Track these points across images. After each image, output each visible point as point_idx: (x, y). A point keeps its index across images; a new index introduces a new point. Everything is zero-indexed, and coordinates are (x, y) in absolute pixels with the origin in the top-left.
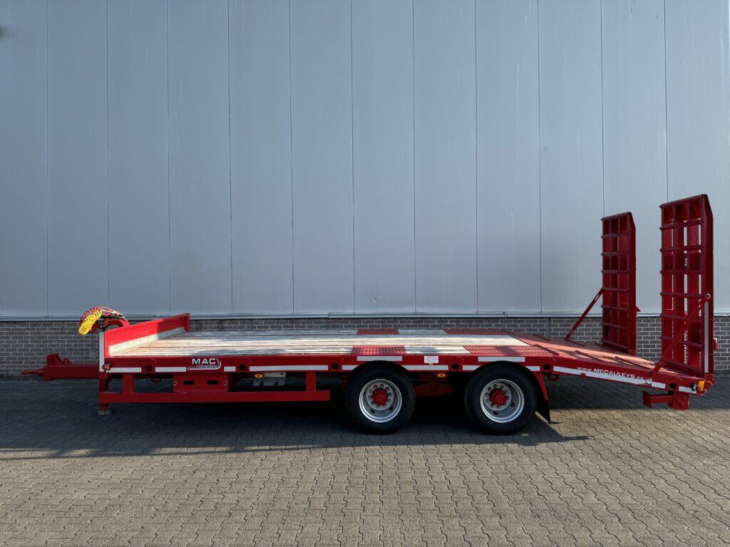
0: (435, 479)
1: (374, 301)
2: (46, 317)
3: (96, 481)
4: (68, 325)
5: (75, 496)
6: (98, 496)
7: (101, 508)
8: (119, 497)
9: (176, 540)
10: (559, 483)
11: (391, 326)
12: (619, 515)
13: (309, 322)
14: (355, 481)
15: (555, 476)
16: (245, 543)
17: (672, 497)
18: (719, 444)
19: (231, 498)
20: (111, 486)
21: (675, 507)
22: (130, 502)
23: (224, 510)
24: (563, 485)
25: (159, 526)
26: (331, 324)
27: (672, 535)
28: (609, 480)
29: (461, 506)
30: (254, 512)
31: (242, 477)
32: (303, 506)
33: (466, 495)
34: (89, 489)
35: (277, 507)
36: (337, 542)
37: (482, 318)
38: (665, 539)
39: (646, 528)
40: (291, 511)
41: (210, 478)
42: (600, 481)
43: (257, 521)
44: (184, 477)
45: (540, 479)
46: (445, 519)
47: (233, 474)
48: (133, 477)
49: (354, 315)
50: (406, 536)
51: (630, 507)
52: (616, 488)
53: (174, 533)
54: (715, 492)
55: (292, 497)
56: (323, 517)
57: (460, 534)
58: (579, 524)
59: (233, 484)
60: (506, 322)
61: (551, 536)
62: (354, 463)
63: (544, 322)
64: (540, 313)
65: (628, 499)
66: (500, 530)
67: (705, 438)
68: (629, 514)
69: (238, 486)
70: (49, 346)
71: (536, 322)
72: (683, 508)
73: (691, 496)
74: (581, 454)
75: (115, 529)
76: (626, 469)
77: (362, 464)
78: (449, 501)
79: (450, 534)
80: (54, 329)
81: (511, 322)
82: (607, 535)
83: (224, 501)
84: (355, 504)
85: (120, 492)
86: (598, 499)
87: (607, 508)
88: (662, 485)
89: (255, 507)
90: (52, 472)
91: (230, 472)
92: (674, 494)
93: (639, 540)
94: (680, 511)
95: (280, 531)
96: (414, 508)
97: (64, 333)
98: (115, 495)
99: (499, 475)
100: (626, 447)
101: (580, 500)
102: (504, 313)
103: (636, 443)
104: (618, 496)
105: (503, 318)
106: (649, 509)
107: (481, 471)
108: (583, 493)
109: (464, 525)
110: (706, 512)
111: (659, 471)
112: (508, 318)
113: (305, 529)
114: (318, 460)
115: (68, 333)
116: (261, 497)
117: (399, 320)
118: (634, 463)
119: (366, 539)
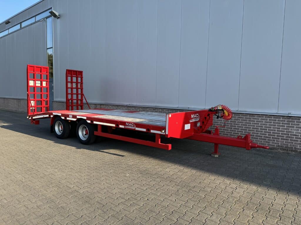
26: (128, 108)
49: (136, 105)
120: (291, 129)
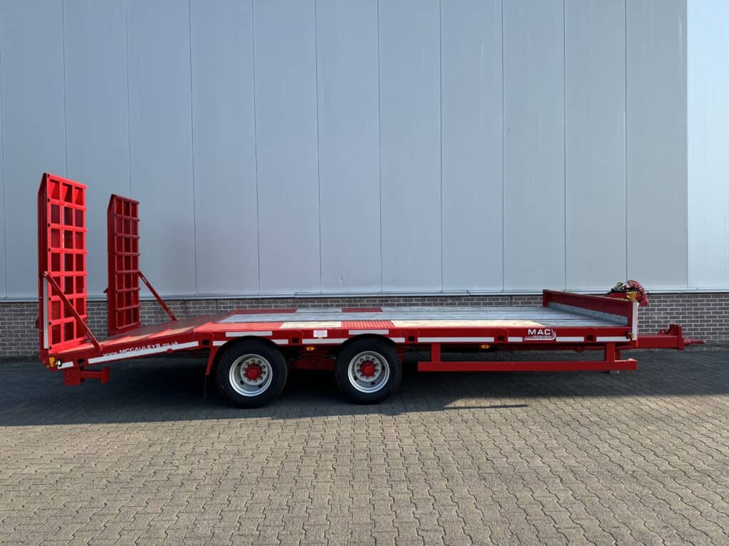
0: (388, 447)
1: (341, 281)
2: (5, 299)
3: (49, 456)
4: (29, 306)
5: (26, 471)
6: (50, 470)
7: (52, 482)
8: (71, 470)
9: (125, 509)
10: (508, 448)
11: (357, 306)
12: (561, 476)
13: (275, 302)
14: (310, 450)
15: (505, 442)
16: (194, 510)
17: (613, 459)
18: (664, 411)
19: (184, 469)
20: (63, 461)
21: (615, 468)
22: (82, 475)
23: (177, 480)
24: (512, 450)
25: (108, 497)
26: (298, 304)
27: (609, 493)
28: (557, 445)
29: (411, 471)
30: (207, 481)
31: (199, 450)
32: (255, 475)
33: (417, 461)
34: (42, 464)
35: (230, 476)
36: (285, 507)
37: (446, 296)
38: (602, 497)
39: (586, 488)
40: (243, 480)
41: (165, 451)
42: (547, 447)
43: (209, 489)
44: (140, 451)
45: (491, 445)
46: (393, 483)
47: (189, 447)
48: (87, 451)
49: (320, 294)
50: (355, 499)
51: (573, 469)
52: (563, 452)
53: (124, 502)
54: (655, 454)
55: (246, 467)
56: (275, 485)
57: (408, 497)
58: (522, 485)
59: (188, 456)
60: (469, 300)
61: (494, 496)
62: (312, 434)
63: (507, 300)
64: (503, 291)
65: (572, 462)
66: (447, 492)
67: (652, 406)
68: (571, 475)
69: (193, 458)
70: (9, 327)
71: (498, 300)
72: (623, 468)
73: (632, 458)
74: (533, 423)
75: (64, 500)
76: (574, 436)
77: (319, 435)
78: (401, 467)
79: (397, 497)
80: (12, 311)
81: (473, 300)
82: (548, 494)
83: (177, 472)
84: (308, 473)
85: (71, 467)
86: (544, 463)
87: (551, 471)
88: (605, 448)
89: (208, 476)
90: (5, 448)
91: (187, 445)
92: (616, 456)
93: (578, 498)
94: (619, 472)
95: (230, 499)
96: (366, 474)
97: (24, 315)
98: (67, 469)
99: (452, 443)
100: (577, 415)
101: (526, 464)
102: (468, 292)
103: (586, 412)
104: (563, 460)
105: (467, 296)
106: (591, 471)
107: (434, 439)
108: (530, 457)
109: (412, 488)
110: (644, 472)
111: (604, 435)
112: (470, 296)
113: (256, 496)
114: (275, 433)
115: (27, 315)
116: (216, 468)
117: (365, 299)
118: (582, 429)
119: (314, 503)
120: (651, 314)
